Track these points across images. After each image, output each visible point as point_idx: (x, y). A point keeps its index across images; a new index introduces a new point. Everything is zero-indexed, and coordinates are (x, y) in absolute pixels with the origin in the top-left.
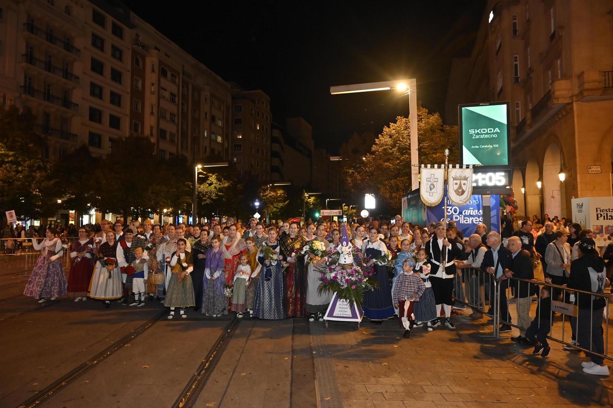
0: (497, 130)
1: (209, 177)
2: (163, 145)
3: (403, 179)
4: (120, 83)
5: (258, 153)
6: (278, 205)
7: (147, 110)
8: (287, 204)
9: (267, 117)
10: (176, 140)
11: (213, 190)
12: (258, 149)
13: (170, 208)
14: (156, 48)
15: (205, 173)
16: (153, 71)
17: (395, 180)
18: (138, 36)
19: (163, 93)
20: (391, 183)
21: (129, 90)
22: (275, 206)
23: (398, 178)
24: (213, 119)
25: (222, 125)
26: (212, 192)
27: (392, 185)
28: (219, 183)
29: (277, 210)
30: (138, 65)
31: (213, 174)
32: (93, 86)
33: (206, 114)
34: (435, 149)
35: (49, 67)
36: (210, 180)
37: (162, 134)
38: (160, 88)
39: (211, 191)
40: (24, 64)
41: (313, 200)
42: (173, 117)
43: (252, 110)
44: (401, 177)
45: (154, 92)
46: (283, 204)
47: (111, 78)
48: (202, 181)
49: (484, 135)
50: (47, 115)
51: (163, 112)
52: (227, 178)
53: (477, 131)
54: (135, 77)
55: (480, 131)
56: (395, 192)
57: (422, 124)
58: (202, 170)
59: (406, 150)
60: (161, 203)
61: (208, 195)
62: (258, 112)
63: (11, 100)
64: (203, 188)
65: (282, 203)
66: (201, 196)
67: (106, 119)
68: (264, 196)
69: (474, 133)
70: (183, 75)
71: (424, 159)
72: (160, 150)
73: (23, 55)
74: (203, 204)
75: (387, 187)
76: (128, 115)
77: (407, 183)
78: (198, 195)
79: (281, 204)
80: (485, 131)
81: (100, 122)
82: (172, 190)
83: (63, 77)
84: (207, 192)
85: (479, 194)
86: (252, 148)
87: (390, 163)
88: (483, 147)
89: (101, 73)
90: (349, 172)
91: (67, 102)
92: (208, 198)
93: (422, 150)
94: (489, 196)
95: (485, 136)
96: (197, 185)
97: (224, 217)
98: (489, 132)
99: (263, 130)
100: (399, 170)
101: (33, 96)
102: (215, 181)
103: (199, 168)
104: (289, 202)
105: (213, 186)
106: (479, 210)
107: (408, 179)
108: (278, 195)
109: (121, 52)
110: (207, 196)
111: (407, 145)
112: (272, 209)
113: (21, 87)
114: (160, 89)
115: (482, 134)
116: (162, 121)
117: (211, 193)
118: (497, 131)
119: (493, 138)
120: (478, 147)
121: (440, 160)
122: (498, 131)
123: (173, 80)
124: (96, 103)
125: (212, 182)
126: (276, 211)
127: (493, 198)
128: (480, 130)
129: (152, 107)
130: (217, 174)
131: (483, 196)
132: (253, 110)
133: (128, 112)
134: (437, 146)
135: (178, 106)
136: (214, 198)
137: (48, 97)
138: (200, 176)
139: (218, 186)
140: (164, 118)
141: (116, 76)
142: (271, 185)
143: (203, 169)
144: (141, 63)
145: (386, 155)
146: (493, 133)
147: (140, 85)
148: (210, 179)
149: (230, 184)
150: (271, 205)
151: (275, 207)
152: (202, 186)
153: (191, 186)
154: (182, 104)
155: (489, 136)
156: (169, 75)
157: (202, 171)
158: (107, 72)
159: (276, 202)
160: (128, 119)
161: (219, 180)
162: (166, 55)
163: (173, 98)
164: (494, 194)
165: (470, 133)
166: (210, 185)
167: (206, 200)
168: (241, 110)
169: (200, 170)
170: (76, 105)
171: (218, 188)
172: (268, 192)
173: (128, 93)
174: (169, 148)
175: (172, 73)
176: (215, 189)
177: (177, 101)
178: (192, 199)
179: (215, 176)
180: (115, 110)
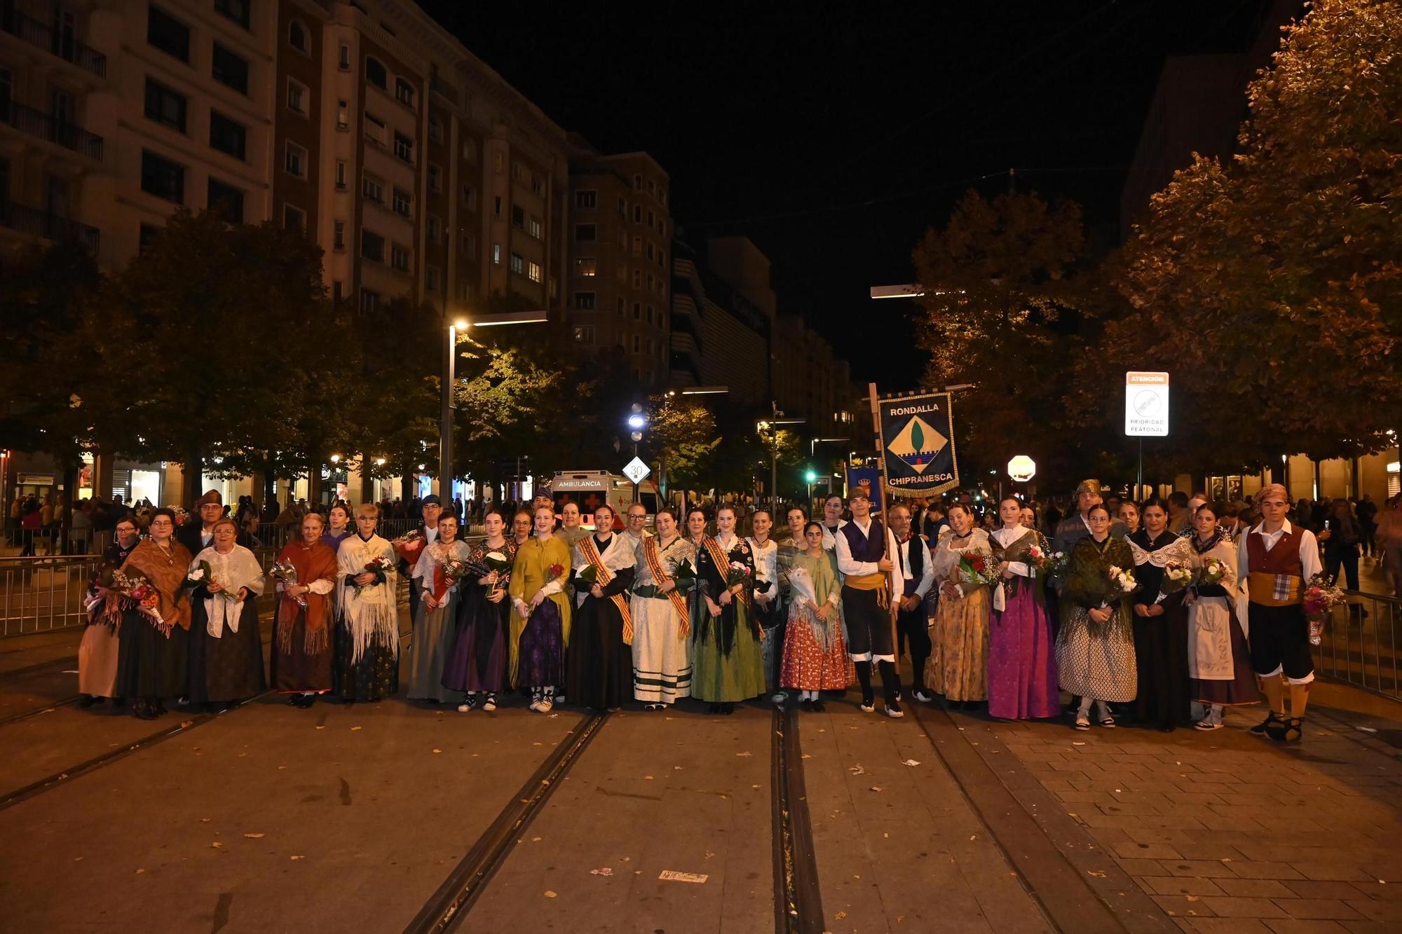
1: (492, 360)
2: (372, 278)
4: (244, 92)
5: (637, 317)
6: (691, 450)
7: (327, 177)
8: (716, 447)
9: (661, 225)
10: (411, 266)
11: (505, 397)
12: (637, 307)
14: (354, 4)
15: (479, 346)
16: (343, 65)
19: (371, 129)
21: (271, 115)
22: (684, 452)
24: (517, 216)
25: (543, 236)
26: (500, 403)
28: (520, 376)
29: (690, 464)
30: (301, 47)
31: (504, 349)
32: (156, 90)
33: (498, 200)
35: (6, 17)
36: (495, 367)
37: (369, 246)
38: (363, 115)
39: (496, 399)
41: (781, 439)
42: (404, 202)
43: (622, 203)
45: (346, 125)
46: (706, 448)
47: (214, 72)
48: (470, 369)
51: (372, 185)
52: (545, 364)
54: (289, 78)
58: (470, 338)
61: (487, 412)
62: (638, 209)
64: (473, 390)
65: (703, 443)
66: (465, 414)
67: (198, 192)
70: (433, 85)
72: (364, 291)
74: (472, 439)
76: (266, 186)
78: (457, 412)
79: (700, 448)
81: (177, 197)
83: (55, 55)
84: (486, 405)
86: (621, 302)
89: (184, 56)
91: (67, 130)
92: (487, 422)
96: (453, 382)
99: (651, 256)
102: (508, 372)
103: (459, 327)
104: (722, 441)
105: (503, 386)
108: (694, 420)
109: (246, 3)
110: (485, 416)
112: (677, 462)
114: (364, 118)
116: (368, 210)
117: (497, 406)
123: (403, 101)
124: (165, 141)
125: (502, 374)
126: (686, 467)
129: (341, 166)
130: (514, 352)
132: (626, 203)
133: (267, 175)
135: (418, 171)
136: (504, 421)
138: (464, 355)
139: (517, 386)
140: (378, 201)
141: (232, 69)
142: (672, 393)
143: (476, 333)
144: (308, 41)
147: (305, 103)
148: (496, 364)
149: (553, 380)
150: (673, 449)
151: (682, 456)
152: (469, 387)
153: (438, 388)
154: (432, 170)
156: (391, 80)
157: (471, 341)
158: (202, 53)
159: (687, 442)
160: (267, 196)
161: (520, 367)
162: (383, 26)
163: (402, 148)
166: (496, 382)
167: (480, 428)
168: (593, 205)
169: (466, 338)
170: (98, 140)
171: (517, 392)
172: (664, 412)
173: (269, 122)
174: (391, 288)
175: (399, 76)
176: (509, 394)
177: (413, 157)
178: (437, 423)
179: (509, 356)
180: (228, 169)
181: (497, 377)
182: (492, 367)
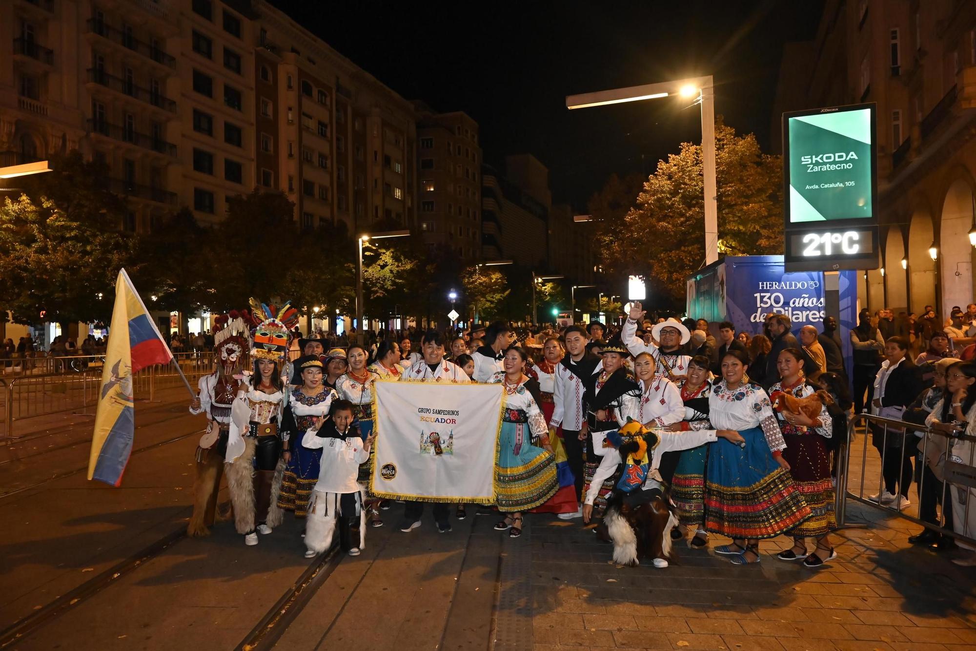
0: (852, 155)
1: (381, 255)
2: (310, 206)
3: (690, 248)
4: (239, 109)
5: (460, 215)
6: (493, 297)
7: (283, 151)
8: (507, 296)
9: (473, 155)
10: (330, 198)
11: (388, 275)
12: (460, 208)
13: (323, 306)
14: (293, 50)
15: (375, 248)
16: (290, 87)
17: (677, 252)
18: (264, 31)
19: (306, 122)
20: (670, 256)
21: (253, 120)
22: (489, 298)
23: (683, 248)
24: (387, 161)
25: (402, 171)
26: (386, 278)
27: (672, 260)
28: (396, 264)
29: (492, 306)
30: (267, 79)
31: (387, 249)
32: (198, 115)
33: (376, 153)
34: (747, 197)
35: (129, 88)
36: (383, 259)
37: (307, 188)
38: (301, 114)
39: (384, 276)
40: (91, 85)
41: (549, 288)
42: (324, 161)
43: (449, 144)
44: (688, 246)
45: (292, 121)
46: (501, 296)
47: (225, 101)
48: (370, 261)
49: (828, 166)
50: (129, 164)
51: (307, 153)
52: (410, 256)
53: (816, 159)
54: (262, 98)
55: (822, 159)
56: (677, 271)
57: (724, 154)
58: (370, 244)
59: (696, 200)
60: (307, 297)
61: (380, 283)
62: (459, 147)
63: (74, 142)
64: (373, 272)
65: (499, 293)
66: (369, 286)
67: (220, 168)
68: (469, 283)
69: (810, 162)
70: (338, 90)
71: (727, 214)
72: (305, 214)
73: (88, 70)
74: (372, 298)
75: (664, 262)
76: (253, 160)
77: (698, 254)
78: (364, 283)
79: (498, 296)
80: (829, 158)
81: (210, 171)
82: (323, 277)
83: (152, 104)
84: (379, 279)
85: (819, 271)
86: (450, 206)
87: (668, 223)
88: (826, 186)
89: (210, 94)
90: (605, 241)
91: (159, 143)
92: (381, 288)
93: (724, 199)
94: (838, 273)
95: (829, 168)
96: (362, 267)
97: (408, 317)
98: (837, 159)
99: (468, 176)
100: (684, 233)
101: (107, 135)
102: (390, 261)
103: (364, 240)
104: (510, 291)
105: (387, 269)
106: (819, 299)
107: (699, 249)
108: (493, 281)
109: (238, 58)
110: (379, 285)
111: (698, 191)
112: (483, 304)
113: (88, 121)
114: (302, 116)
115: (825, 164)
116: (306, 168)
117: (385, 280)
118: (852, 157)
119: (844, 170)
120: (817, 187)
121: (756, 215)
122: (855, 157)
123: (322, 103)
124: (203, 142)
125: (386, 262)
126: (490, 307)
127: (845, 276)
128: (821, 156)
129: (291, 145)
130: (393, 250)
131: (826, 273)
132: (451, 145)
133: (253, 155)
134: (751, 190)
135: (331, 142)
136: (389, 288)
137: (129, 135)
138: (367, 253)
139: (395, 269)
140: (309, 161)
141: (233, 98)
142: (481, 265)
143: (372, 242)
144: (270, 76)
145: (662, 209)
146: (846, 162)
147: (270, 111)
148: (383, 257)
149: (414, 266)
150: (482, 297)
151: (487, 301)
152: (370, 270)
153: (354, 270)
154: (338, 139)
155: (838, 167)
156: (315, 92)
157: (370, 246)
158: (219, 91)
159: (490, 292)
160: (253, 165)
161: (396, 258)
162: (310, 60)
163: (322, 129)
164: (846, 270)
165: (803, 163)
166: (383, 267)
167: (376, 292)
168: (431, 147)
169: (367, 244)
170: (174, 146)
171: (395, 272)
172: (476, 277)
173: (252, 124)
174: (319, 210)
175: (320, 89)
176: (391, 273)
177: (328, 134)
178: (355, 290)
179: (390, 253)
180: (234, 153)
181: (384, 264)
182: (381, 259)
